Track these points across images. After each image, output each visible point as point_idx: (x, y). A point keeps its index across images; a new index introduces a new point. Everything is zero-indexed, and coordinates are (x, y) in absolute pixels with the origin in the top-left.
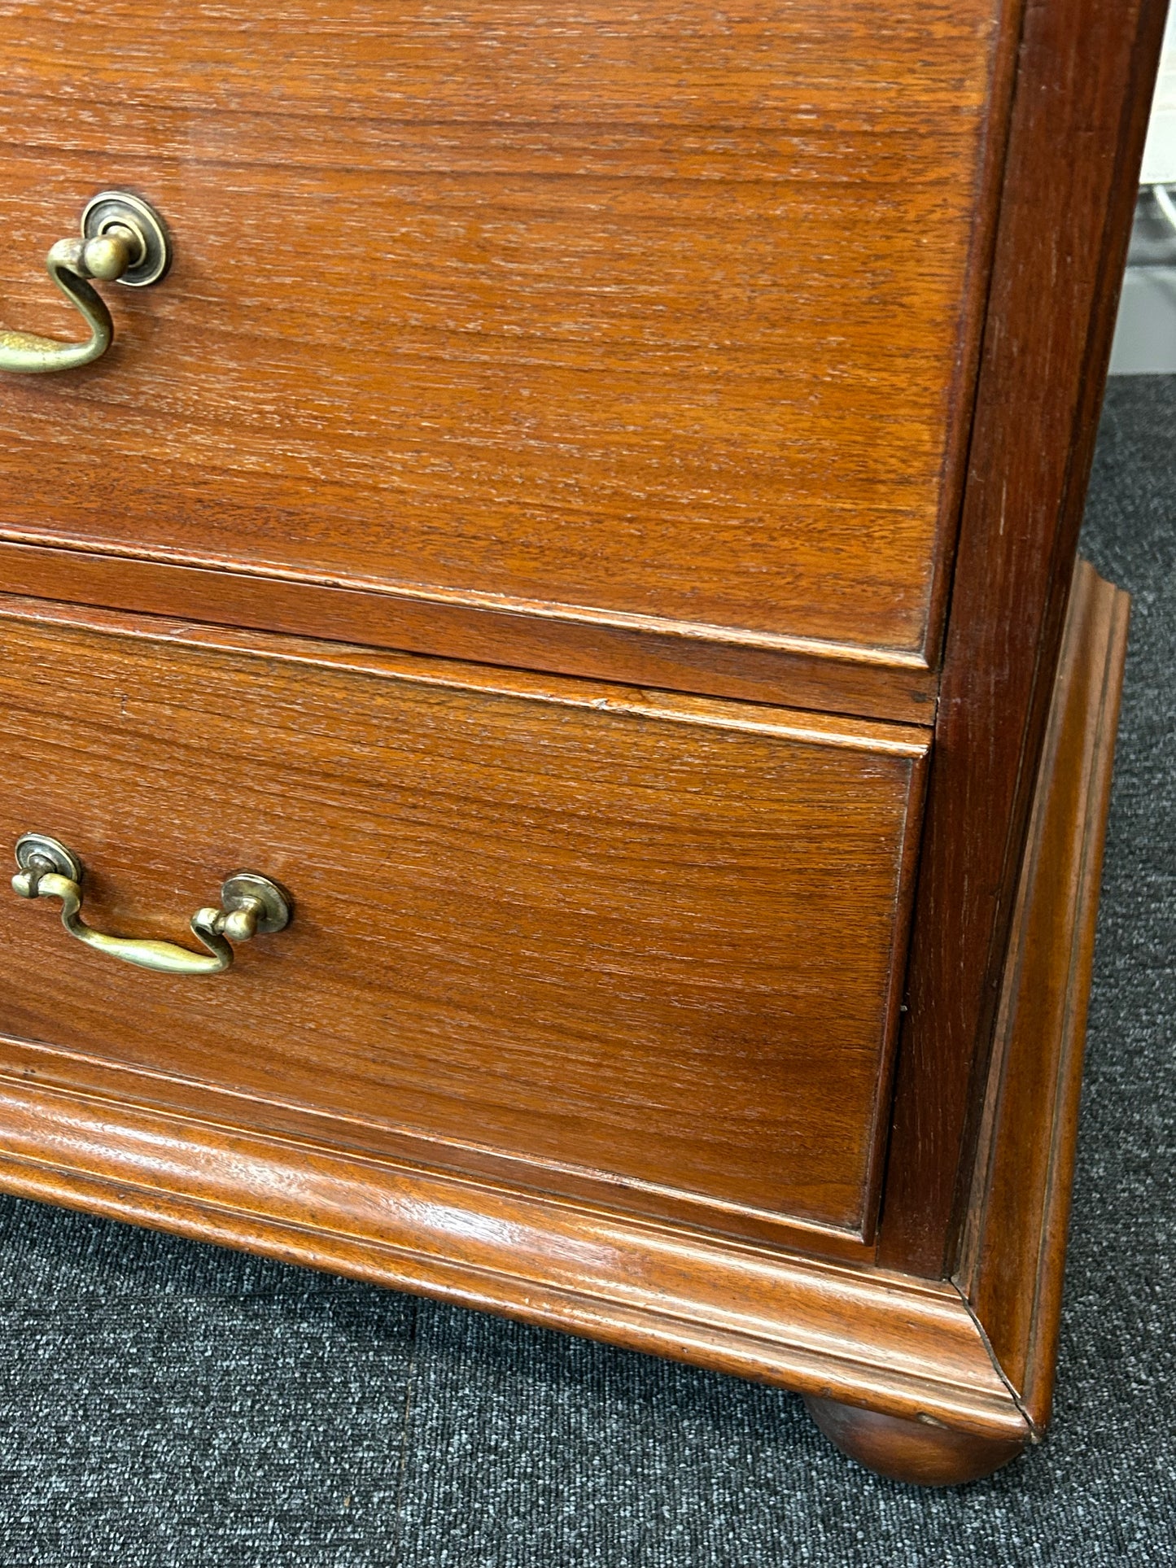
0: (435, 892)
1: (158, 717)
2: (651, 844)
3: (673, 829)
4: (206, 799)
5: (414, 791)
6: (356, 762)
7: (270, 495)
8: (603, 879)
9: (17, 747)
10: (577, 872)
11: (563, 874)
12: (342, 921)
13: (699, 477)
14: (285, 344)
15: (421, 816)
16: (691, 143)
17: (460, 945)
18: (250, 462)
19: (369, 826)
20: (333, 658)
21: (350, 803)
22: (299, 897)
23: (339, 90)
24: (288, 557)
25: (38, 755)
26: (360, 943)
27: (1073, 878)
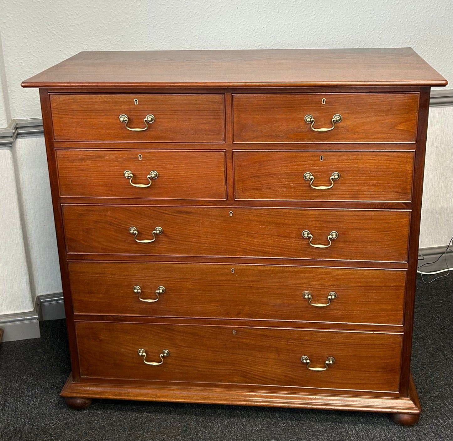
0: (352, 356)
2: (377, 347)
3: (379, 345)
4: (327, 349)
5: (352, 344)
8: (372, 352)
10: (369, 351)
11: (367, 352)
13: (383, 311)
14: (346, 303)
15: (352, 347)
17: (355, 362)
19: (346, 349)
21: (345, 347)
25: (308, 346)
26: (342, 364)
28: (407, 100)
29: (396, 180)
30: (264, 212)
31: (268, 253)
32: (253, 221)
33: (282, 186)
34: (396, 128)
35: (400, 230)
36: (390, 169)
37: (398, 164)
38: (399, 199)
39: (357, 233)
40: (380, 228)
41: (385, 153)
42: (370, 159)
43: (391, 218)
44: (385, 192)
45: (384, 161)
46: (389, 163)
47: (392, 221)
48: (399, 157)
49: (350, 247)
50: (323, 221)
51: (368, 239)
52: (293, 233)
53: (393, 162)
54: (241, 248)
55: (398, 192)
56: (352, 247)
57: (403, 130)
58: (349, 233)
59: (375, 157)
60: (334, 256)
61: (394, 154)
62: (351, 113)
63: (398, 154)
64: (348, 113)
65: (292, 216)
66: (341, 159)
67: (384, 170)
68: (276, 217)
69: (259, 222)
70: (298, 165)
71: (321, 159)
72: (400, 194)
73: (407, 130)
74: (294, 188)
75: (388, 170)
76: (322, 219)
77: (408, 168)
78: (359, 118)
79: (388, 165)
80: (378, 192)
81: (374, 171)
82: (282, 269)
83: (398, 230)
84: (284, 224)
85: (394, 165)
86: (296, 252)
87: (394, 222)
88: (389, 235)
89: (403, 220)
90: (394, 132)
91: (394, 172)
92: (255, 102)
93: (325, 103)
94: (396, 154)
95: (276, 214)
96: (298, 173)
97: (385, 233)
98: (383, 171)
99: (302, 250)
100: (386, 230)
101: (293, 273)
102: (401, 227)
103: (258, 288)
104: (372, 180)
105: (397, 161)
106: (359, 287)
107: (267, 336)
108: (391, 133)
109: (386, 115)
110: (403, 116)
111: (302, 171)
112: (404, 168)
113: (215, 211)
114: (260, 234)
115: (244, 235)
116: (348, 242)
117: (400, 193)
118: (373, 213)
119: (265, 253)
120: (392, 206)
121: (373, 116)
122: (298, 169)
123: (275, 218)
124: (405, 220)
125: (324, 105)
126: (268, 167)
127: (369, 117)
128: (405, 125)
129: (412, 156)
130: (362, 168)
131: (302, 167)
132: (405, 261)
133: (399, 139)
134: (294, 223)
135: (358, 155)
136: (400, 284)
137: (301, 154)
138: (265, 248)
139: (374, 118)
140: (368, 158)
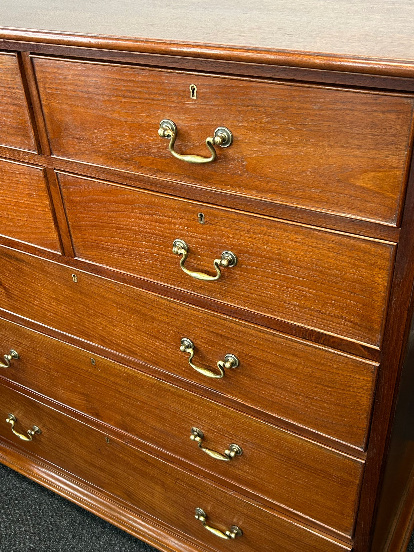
0: (269, 540)
1: (226, 501)
2: (307, 546)
3: (310, 545)
4: (231, 514)
5: (267, 526)
6: (258, 519)
7: (252, 482)
8: (298, 548)
9: (201, 496)
10: (293, 546)
11: (291, 545)
12: (251, 538)
13: (319, 505)
14: (257, 468)
15: (267, 529)
16: (319, 471)
17: (272, 549)
18: (249, 477)
19: (259, 527)
20: (258, 505)
21: (256, 523)
22: (244, 532)
23: (271, 448)
24: (252, 489)
25: (204, 499)
26: (254, 542)
27: (405, 533)
28: (383, 113)
29: (349, 296)
30: (121, 290)
31: (136, 354)
32: (109, 299)
33: (141, 253)
34: (352, 181)
35: (353, 393)
36: (337, 272)
37: (354, 265)
38: (353, 336)
39: (272, 371)
40: (315, 377)
41: (326, 235)
42: (294, 241)
43: (335, 366)
44: (325, 314)
45: (323, 252)
46: (335, 259)
47: (338, 371)
48: (358, 249)
49: (261, 390)
50: (212, 332)
51: (291, 387)
52: (167, 336)
53: (344, 258)
54: (97, 333)
55: (352, 322)
56: (263, 390)
57: (368, 189)
58: (258, 366)
59: (303, 237)
60: (234, 392)
61: (346, 241)
62: (250, 130)
63: (356, 243)
64: (244, 128)
65: (162, 308)
66: (237, 228)
67: (324, 270)
68: (139, 302)
69: (116, 303)
70: (161, 222)
71: (199, 219)
72: (357, 327)
73: (377, 193)
74: (160, 262)
75: (332, 272)
76: (211, 329)
77: (377, 278)
78: (268, 144)
79: (332, 261)
80: (310, 309)
81: (302, 267)
82: (158, 383)
83: (350, 391)
84: (152, 317)
85: (345, 264)
86: (176, 367)
87: (342, 375)
88: (331, 395)
89: (360, 377)
90: (347, 192)
91: (345, 279)
92: (70, 77)
93: (195, 98)
94: (352, 241)
95: (139, 299)
96: (163, 236)
97: (324, 387)
98: (320, 272)
99: (184, 367)
100: (325, 383)
101: (174, 394)
102: (355, 387)
103: (129, 397)
104: (298, 283)
105: (352, 258)
106: (278, 455)
107: (147, 462)
108: (339, 191)
109: (330, 146)
110: (369, 155)
111: (169, 235)
112: (369, 276)
113: (52, 267)
114: (120, 322)
115: (99, 316)
116: (257, 380)
117: (357, 324)
118: (301, 346)
119: (132, 353)
120: (339, 344)
121: (299, 143)
122: (163, 229)
123: (138, 304)
124: (365, 378)
125: (193, 100)
126: (115, 214)
127: (289, 144)
128: (374, 178)
129: (388, 254)
130: (280, 254)
131: (169, 226)
132: (362, 448)
133: (360, 211)
134: (168, 321)
135: (270, 227)
136: (350, 478)
137: (164, 203)
138: (131, 346)
139: (300, 149)
140: (292, 238)
